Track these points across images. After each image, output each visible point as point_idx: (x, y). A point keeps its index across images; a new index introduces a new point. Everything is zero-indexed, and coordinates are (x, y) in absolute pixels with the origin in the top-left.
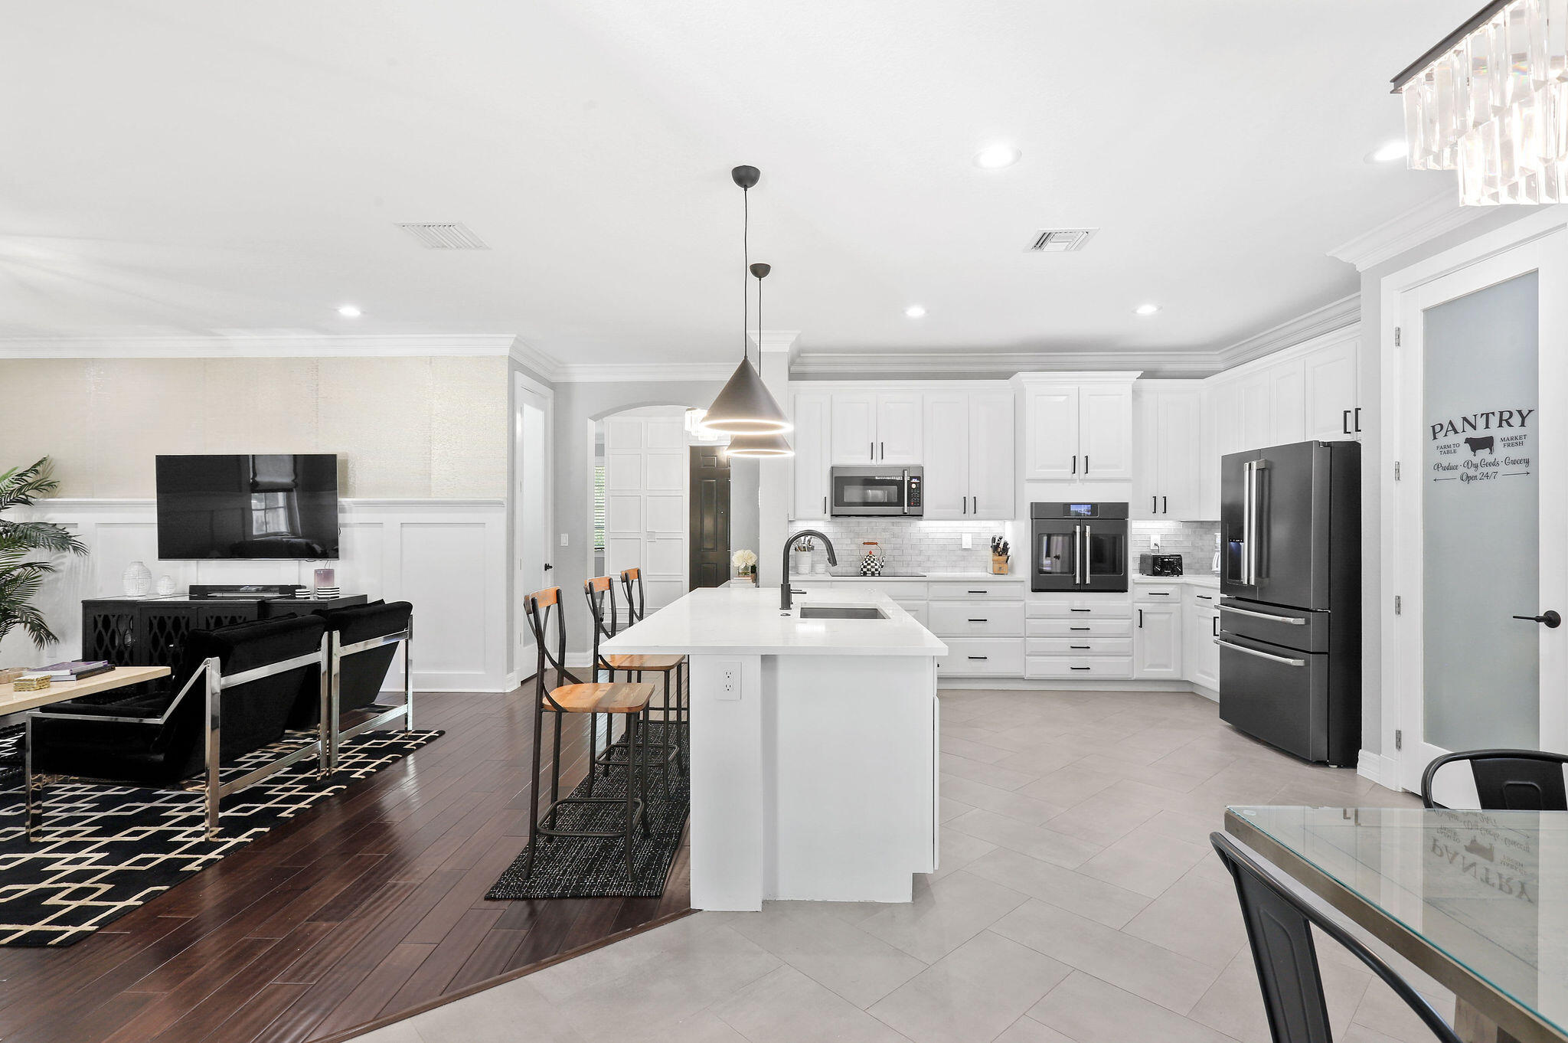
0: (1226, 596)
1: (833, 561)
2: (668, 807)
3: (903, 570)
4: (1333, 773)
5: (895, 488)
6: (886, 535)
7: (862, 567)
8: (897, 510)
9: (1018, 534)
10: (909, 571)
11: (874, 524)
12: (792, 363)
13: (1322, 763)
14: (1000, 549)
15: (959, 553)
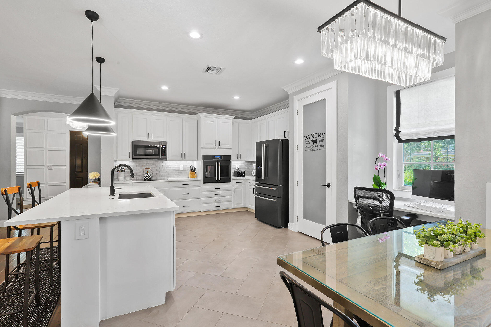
0: (257, 182)
1: (133, 176)
2: (52, 287)
3: (160, 178)
4: (283, 230)
5: (157, 149)
6: (154, 166)
7: (144, 177)
8: (157, 157)
9: (198, 165)
10: (162, 178)
11: (149, 162)
12: (116, 101)
13: (280, 227)
14: (193, 170)
15: (179, 171)
